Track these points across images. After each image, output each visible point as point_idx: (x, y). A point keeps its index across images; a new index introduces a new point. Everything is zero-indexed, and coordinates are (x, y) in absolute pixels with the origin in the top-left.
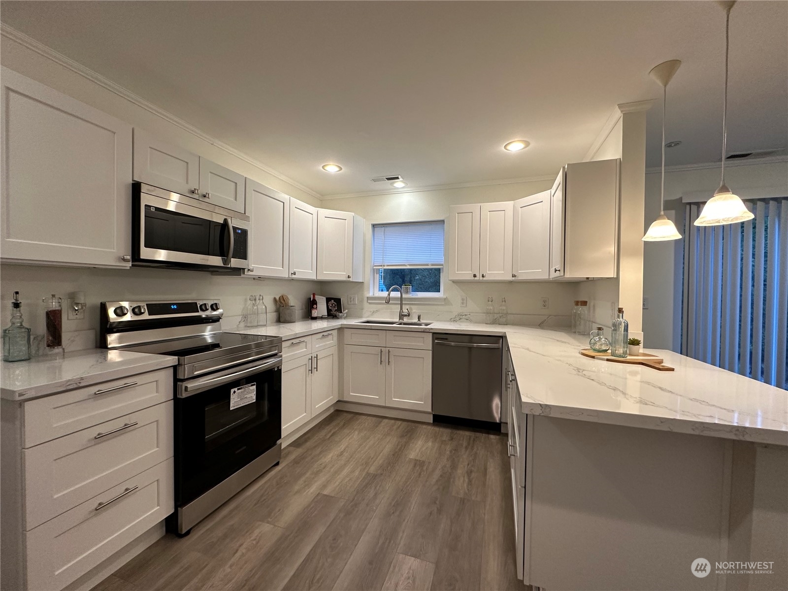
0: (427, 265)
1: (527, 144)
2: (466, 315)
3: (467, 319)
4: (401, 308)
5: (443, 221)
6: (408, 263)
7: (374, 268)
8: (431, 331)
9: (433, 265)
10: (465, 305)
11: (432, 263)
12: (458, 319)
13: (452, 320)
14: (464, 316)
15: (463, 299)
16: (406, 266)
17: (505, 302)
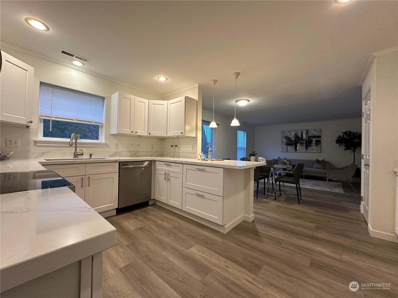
0: (91, 122)
1: (167, 79)
2: (119, 153)
3: (119, 155)
4: (76, 150)
5: (103, 98)
6: (76, 119)
7: (41, 117)
8: (118, 161)
9: (95, 123)
10: (117, 148)
11: (95, 121)
12: (114, 155)
13: (111, 156)
14: (117, 154)
15: (117, 145)
16: (73, 120)
17: (139, 146)
